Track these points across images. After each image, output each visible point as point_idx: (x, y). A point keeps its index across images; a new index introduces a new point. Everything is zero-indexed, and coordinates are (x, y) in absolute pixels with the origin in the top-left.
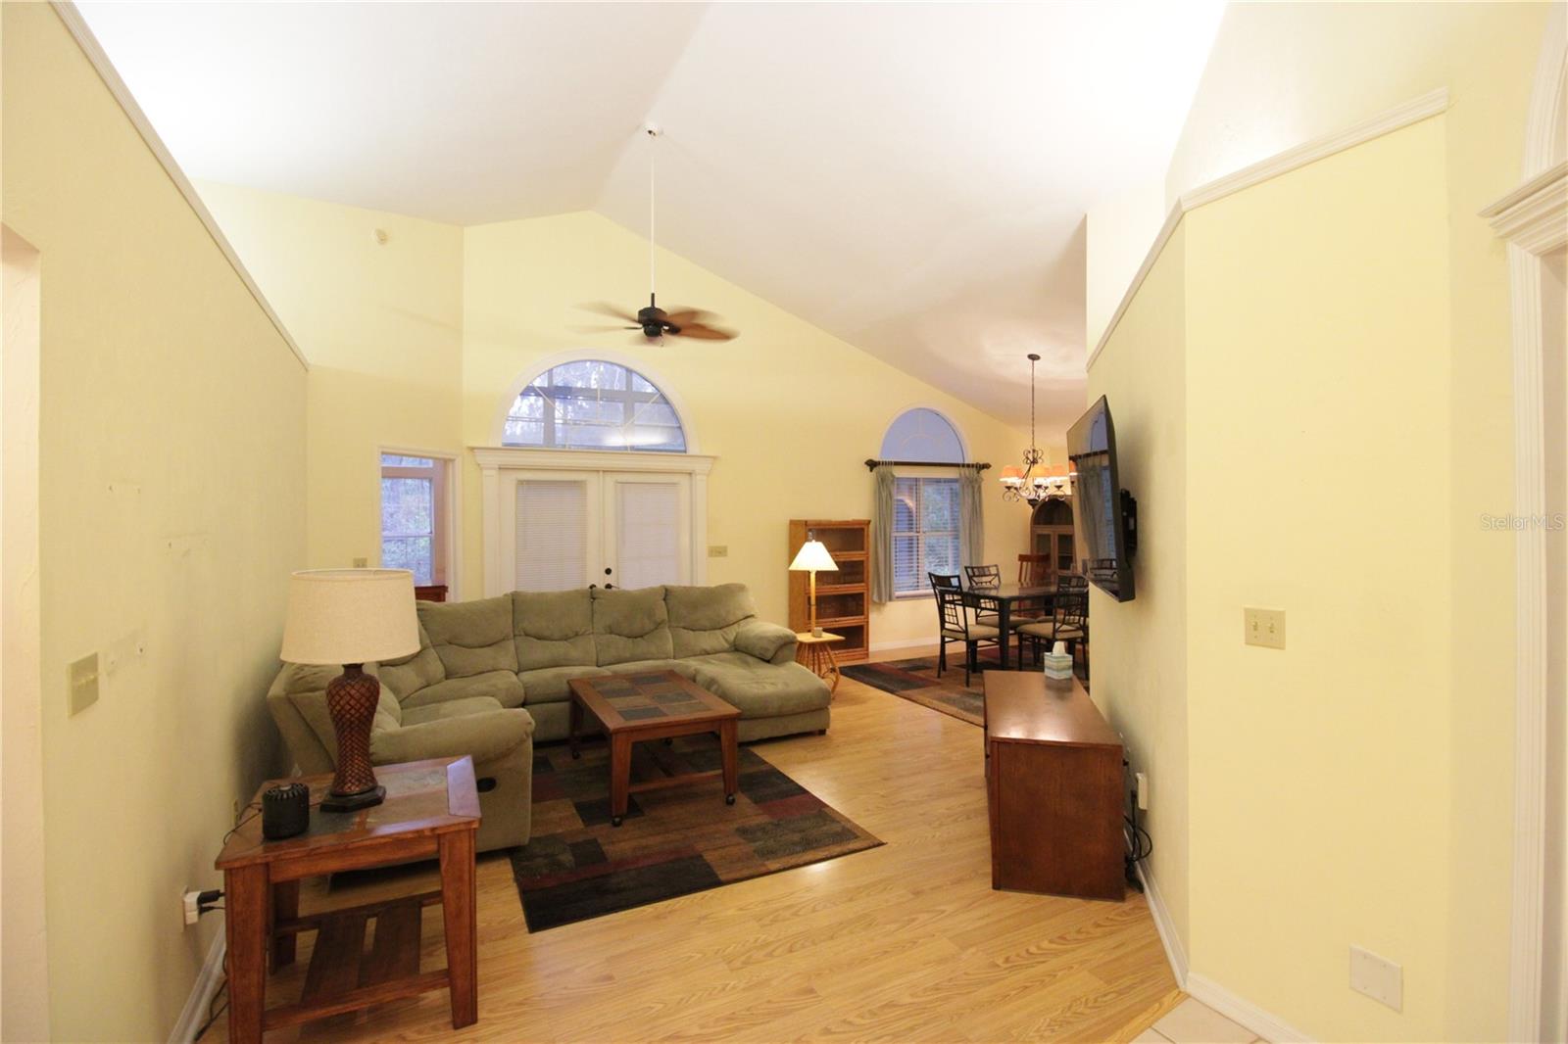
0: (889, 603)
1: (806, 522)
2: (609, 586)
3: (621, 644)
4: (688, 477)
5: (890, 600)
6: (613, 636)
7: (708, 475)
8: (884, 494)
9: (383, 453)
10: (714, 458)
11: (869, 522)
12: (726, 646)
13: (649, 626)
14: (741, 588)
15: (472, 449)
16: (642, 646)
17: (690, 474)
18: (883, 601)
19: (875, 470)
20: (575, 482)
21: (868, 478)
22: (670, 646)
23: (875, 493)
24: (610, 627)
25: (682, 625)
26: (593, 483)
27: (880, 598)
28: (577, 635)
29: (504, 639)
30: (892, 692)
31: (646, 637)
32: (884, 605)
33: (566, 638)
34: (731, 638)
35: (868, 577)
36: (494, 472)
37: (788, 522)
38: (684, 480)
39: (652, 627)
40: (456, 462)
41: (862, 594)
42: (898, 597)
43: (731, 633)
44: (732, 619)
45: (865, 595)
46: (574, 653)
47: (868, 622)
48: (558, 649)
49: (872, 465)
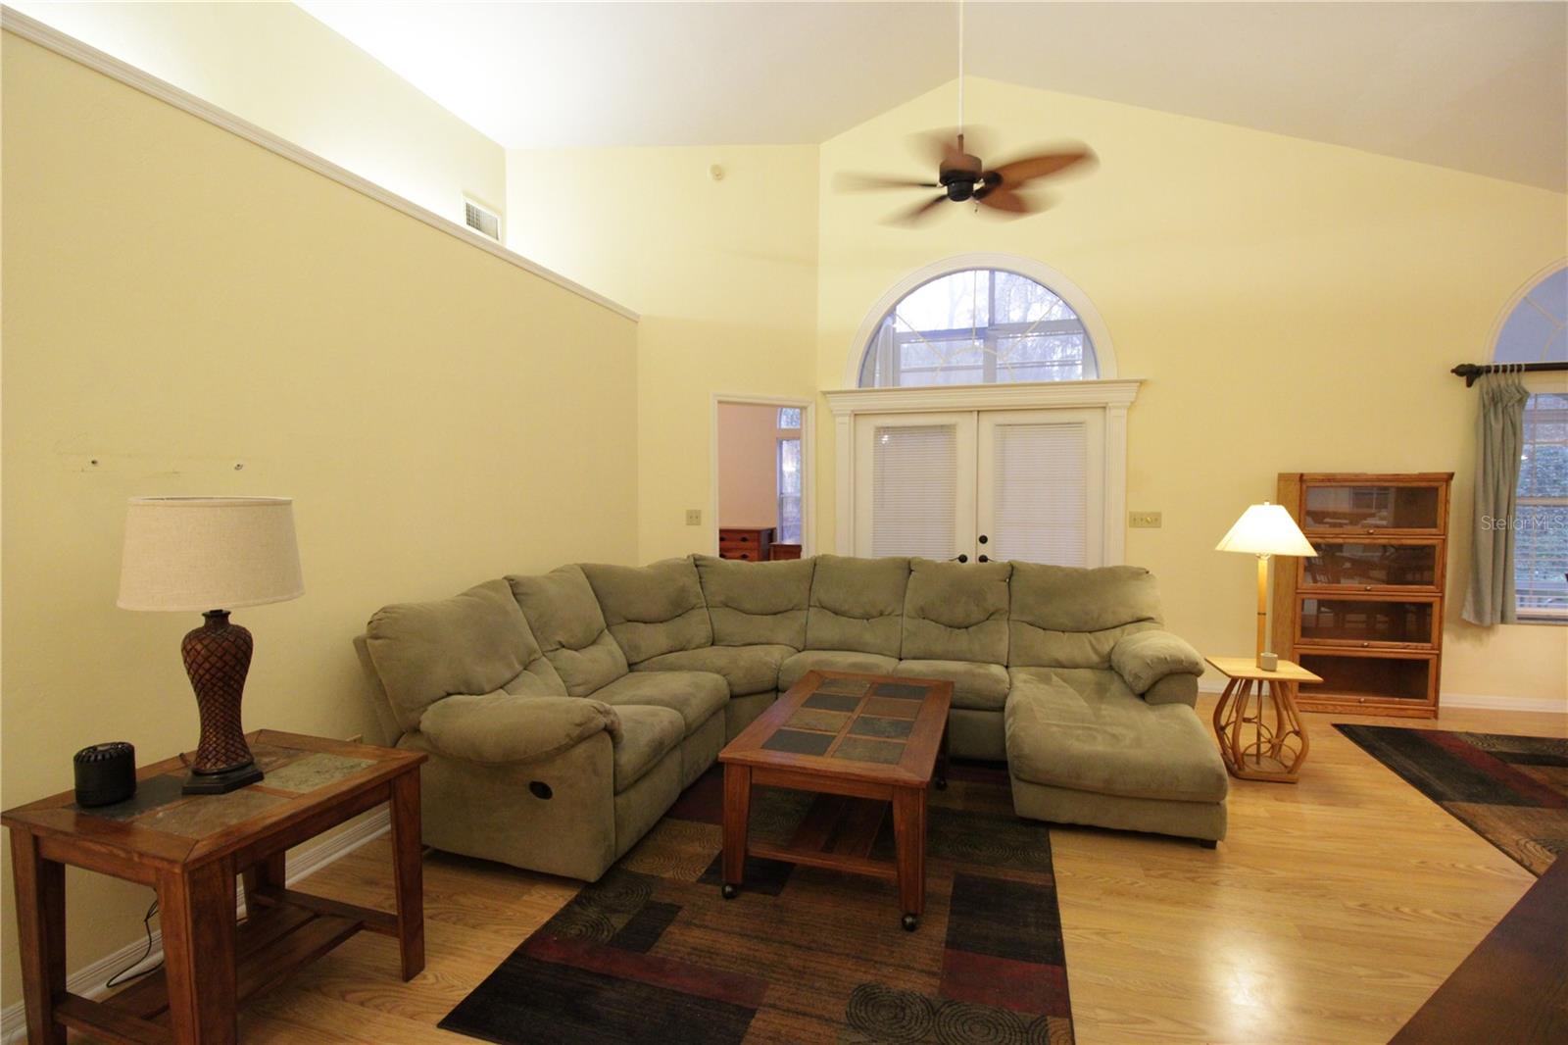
0: (1502, 627)
1: (1302, 475)
2: (983, 559)
3: (934, 635)
4: (1099, 411)
5: (1503, 620)
6: (927, 621)
7: (1129, 409)
8: (1497, 427)
9: (720, 402)
10: (1142, 383)
11: (1451, 476)
12: (1095, 658)
13: (976, 614)
14: (1140, 574)
15: (825, 393)
16: (962, 641)
17: (1104, 408)
18: (1487, 620)
19: (1477, 383)
20: (942, 426)
21: (1464, 398)
22: (1003, 647)
23: (1476, 424)
24: (922, 609)
25: (1029, 618)
26: (965, 426)
27: (1479, 613)
28: (881, 614)
29: (792, 609)
30: (1436, 797)
31: (970, 629)
32: (1490, 628)
33: (867, 617)
34: (1106, 648)
35: (1443, 576)
36: (846, 419)
37: (1276, 476)
38: (1091, 418)
39: (982, 618)
40: (809, 409)
41: (1430, 605)
42: (1521, 618)
43: (1106, 641)
44: (1110, 620)
45: (1436, 608)
46: (868, 637)
47: (1439, 656)
48: (853, 629)
49: (1469, 373)
